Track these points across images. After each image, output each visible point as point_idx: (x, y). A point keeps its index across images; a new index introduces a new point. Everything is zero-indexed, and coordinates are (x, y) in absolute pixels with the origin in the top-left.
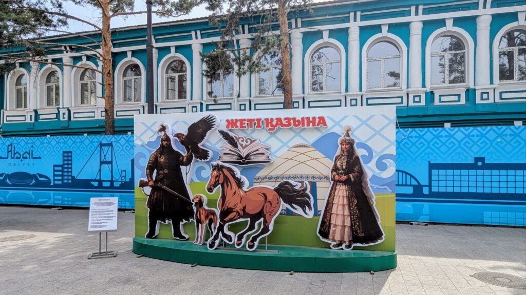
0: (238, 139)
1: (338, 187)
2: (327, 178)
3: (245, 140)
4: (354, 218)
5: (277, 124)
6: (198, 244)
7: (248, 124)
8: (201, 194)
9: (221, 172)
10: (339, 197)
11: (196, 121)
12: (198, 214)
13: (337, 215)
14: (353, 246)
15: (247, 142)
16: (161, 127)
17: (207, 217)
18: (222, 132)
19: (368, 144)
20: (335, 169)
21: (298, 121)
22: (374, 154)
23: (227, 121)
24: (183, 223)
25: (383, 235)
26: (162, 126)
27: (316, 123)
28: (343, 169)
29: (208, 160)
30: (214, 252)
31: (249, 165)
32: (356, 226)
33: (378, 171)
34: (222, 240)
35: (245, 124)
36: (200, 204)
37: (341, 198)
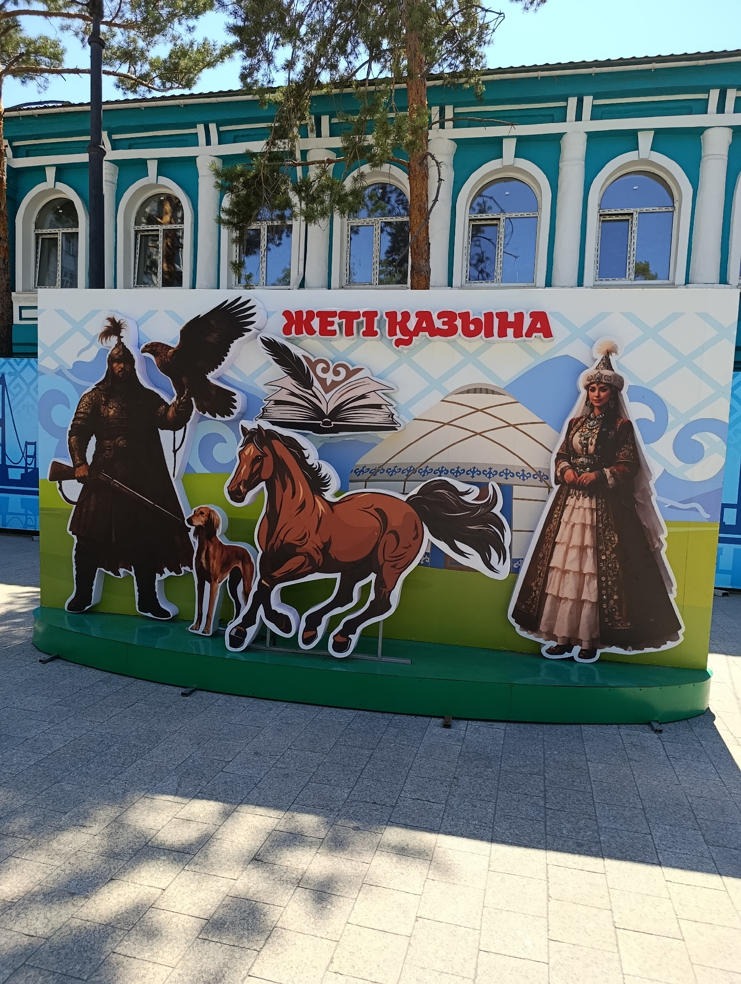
0: (314, 365)
1: (571, 501)
2: (542, 476)
3: (332, 367)
4: (607, 581)
5: (418, 329)
6: (200, 632)
7: (340, 325)
8: (212, 507)
9: (266, 449)
10: (573, 526)
11: (203, 311)
12: (203, 556)
13: (565, 572)
14: (599, 652)
15: (336, 373)
16: (109, 324)
17: (225, 566)
18: (271, 346)
19: (658, 390)
20: (567, 453)
21: (477, 321)
22: (671, 418)
23: (287, 314)
24: (164, 576)
25: (680, 628)
26: (112, 320)
27: (525, 329)
28: (587, 455)
29: (232, 417)
30: (242, 658)
31: (341, 434)
32: (612, 602)
33: (678, 463)
34: (263, 626)
35: (332, 323)
36: (207, 530)
37: (578, 529)
